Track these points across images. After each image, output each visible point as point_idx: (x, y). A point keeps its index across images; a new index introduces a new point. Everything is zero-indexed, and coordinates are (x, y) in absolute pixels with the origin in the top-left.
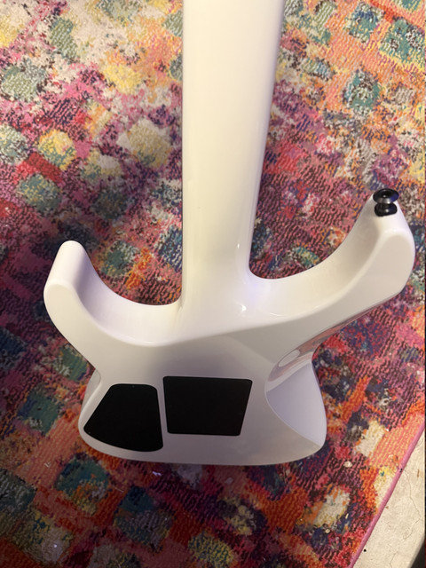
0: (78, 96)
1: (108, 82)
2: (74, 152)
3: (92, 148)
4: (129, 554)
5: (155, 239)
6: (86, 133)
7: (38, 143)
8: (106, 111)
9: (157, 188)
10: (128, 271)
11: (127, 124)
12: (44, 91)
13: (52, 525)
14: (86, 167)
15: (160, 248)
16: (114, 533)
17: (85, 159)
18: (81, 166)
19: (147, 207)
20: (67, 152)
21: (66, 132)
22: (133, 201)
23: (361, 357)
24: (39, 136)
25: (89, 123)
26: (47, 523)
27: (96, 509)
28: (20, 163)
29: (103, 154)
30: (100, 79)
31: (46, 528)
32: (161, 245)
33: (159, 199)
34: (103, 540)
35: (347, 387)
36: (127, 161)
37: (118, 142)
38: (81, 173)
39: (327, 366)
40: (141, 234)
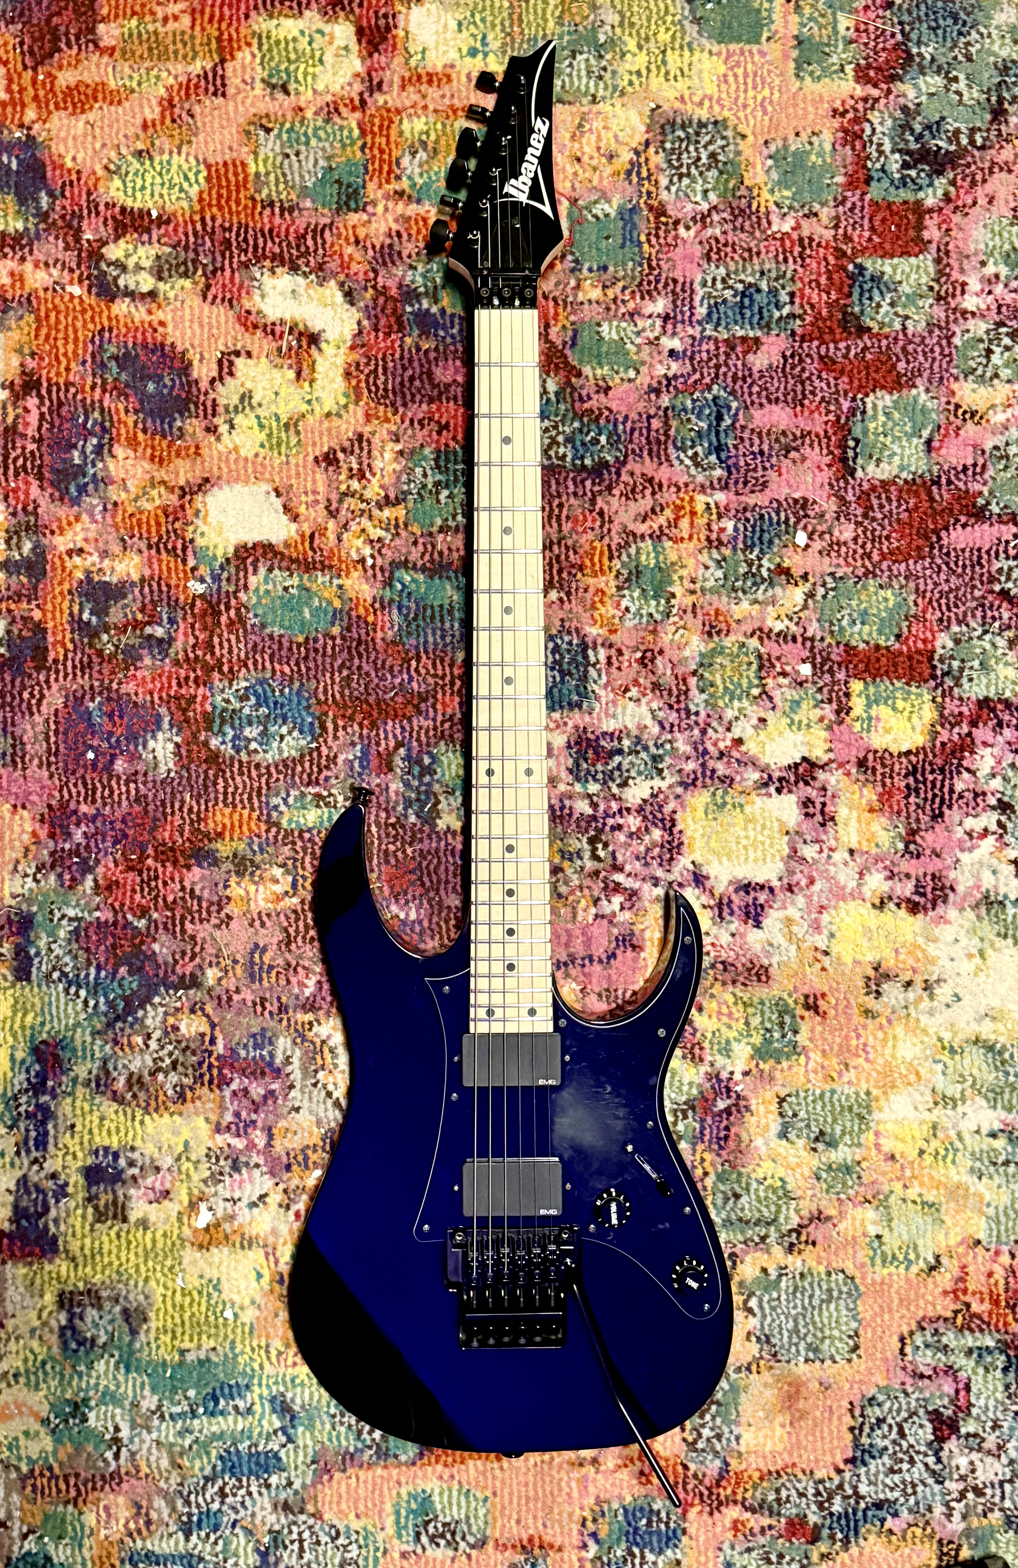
0: (928, 840)
1: (892, 905)
2: (857, 726)
3: (831, 756)
4: (298, 93)
5: (609, 663)
6: (862, 777)
7: (933, 701)
8: (855, 845)
9: (668, 760)
10: (619, 573)
11: (800, 846)
12: (993, 808)
13: (458, 64)
14: (818, 712)
15: (590, 652)
16: (344, 111)
17: (830, 728)
18: (828, 711)
19: (661, 714)
20: (870, 718)
21: (900, 755)
22: (693, 709)
23: (92, 687)
24: (942, 715)
25: (869, 801)
26: (468, 59)
27: (401, 133)
28: (938, 644)
29: (804, 759)
30: (909, 901)
31: (465, 51)
32: (592, 659)
33: (651, 743)
34: (358, 87)
35: (86, 616)
36: (756, 776)
37: (793, 798)
38: (819, 697)
39: (148, 630)
40: (639, 655)
